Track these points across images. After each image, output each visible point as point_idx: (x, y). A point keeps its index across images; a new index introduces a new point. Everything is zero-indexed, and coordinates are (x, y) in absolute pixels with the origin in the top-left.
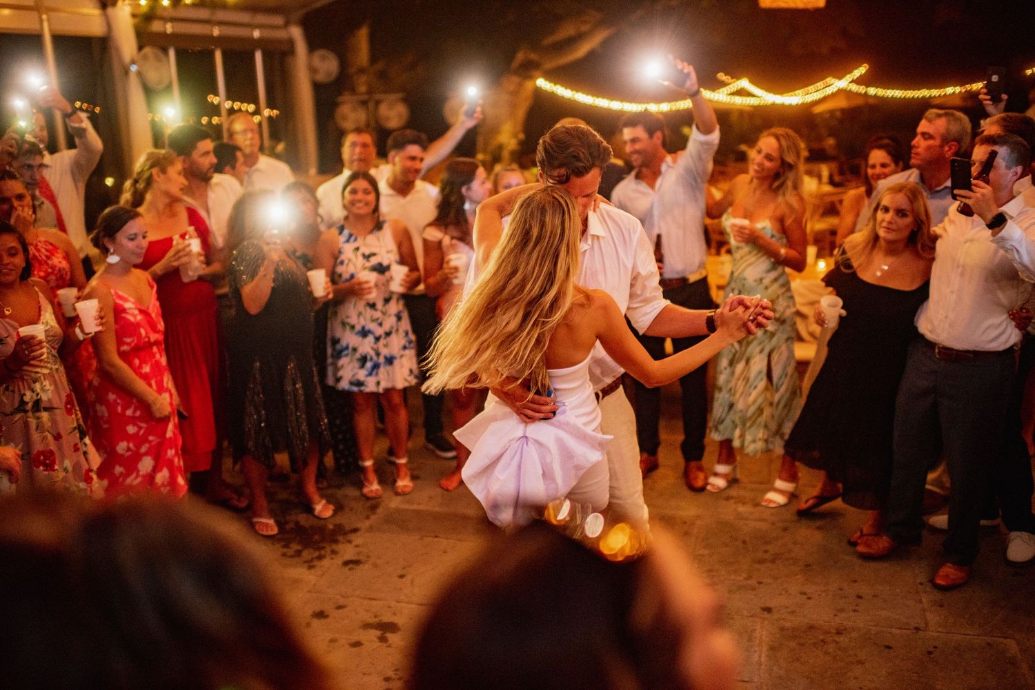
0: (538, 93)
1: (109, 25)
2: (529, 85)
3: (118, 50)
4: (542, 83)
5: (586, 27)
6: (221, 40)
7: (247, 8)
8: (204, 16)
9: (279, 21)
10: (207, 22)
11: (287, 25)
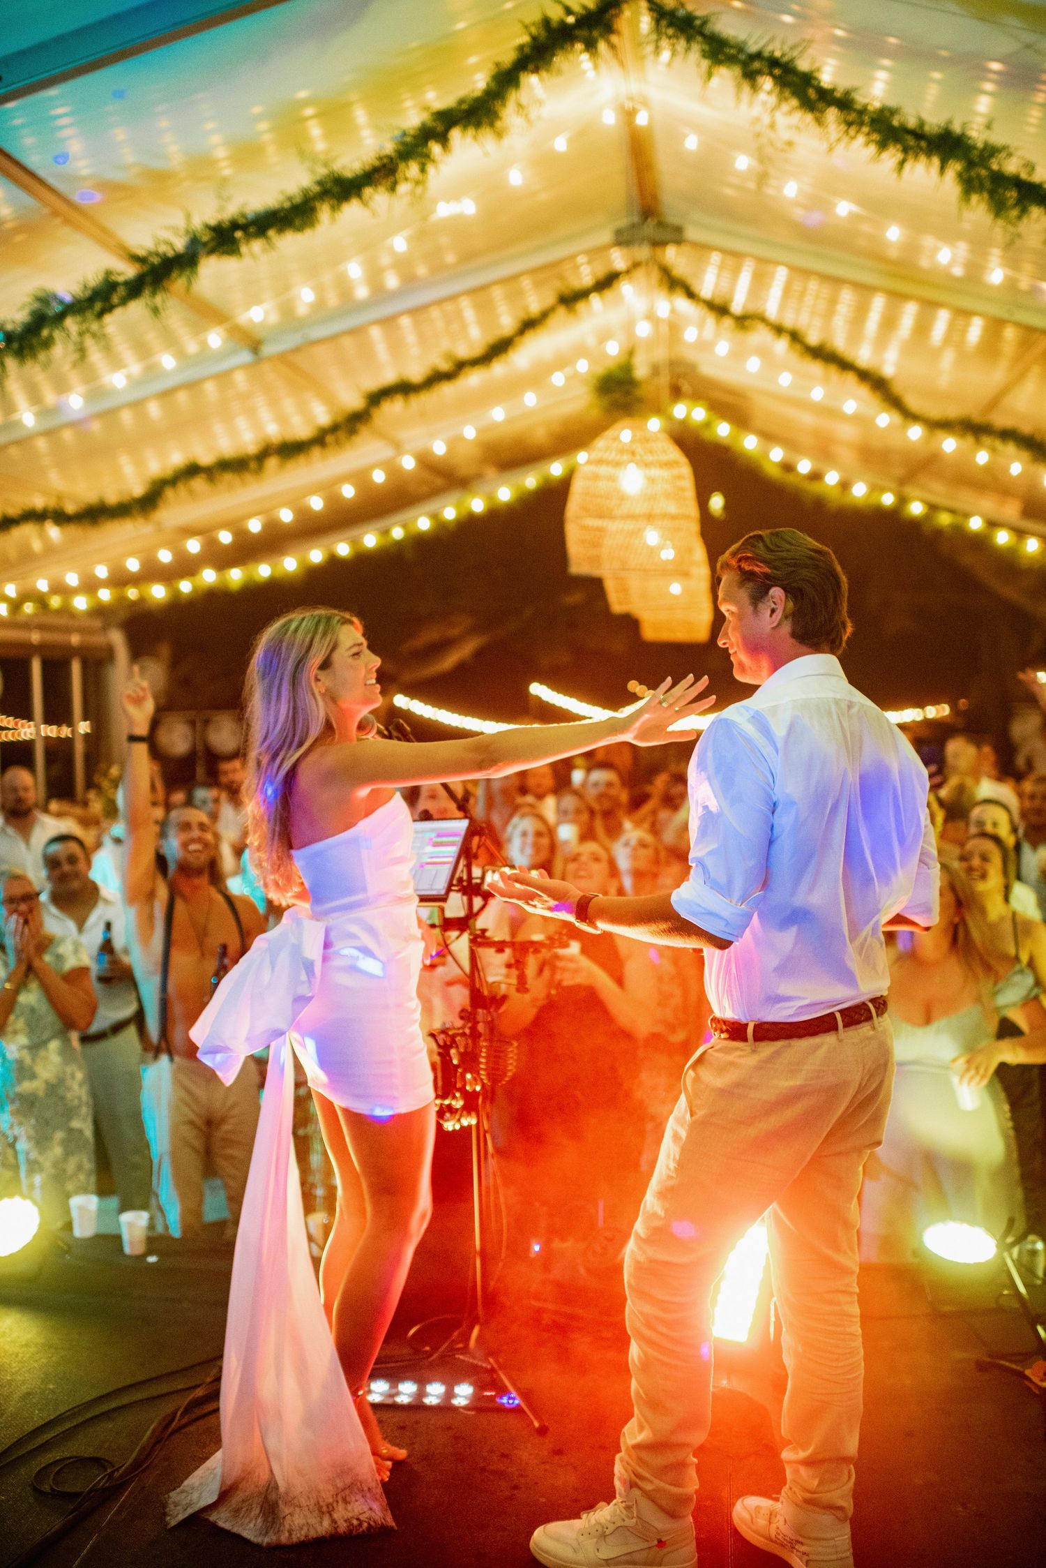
4: (401, 701)
5: (456, 632)
6: (41, 648)
7: (66, 611)
8: (20, 618)
9: (97, 623)
10: (26, 626)
11: (105, 628)
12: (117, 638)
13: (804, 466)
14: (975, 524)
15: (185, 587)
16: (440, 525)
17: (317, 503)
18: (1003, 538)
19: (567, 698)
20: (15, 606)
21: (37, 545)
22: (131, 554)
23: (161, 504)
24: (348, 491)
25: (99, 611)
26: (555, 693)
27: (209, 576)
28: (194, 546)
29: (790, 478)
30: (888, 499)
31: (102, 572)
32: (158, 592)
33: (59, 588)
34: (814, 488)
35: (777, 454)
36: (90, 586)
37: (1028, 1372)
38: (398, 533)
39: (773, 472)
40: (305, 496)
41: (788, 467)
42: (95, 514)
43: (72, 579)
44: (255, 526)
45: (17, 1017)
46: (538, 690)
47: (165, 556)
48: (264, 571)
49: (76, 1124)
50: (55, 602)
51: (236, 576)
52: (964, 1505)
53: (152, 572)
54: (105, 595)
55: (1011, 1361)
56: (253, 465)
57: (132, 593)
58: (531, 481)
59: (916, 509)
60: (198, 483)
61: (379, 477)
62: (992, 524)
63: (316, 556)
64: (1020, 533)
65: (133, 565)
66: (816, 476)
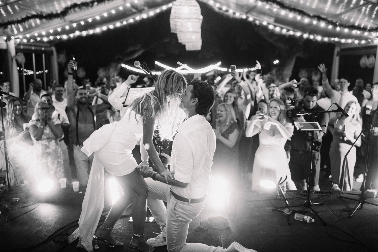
0: (122, 68)
1: (8, 46)
2: (119, 66)
3: (10, 53)
4: (123, 65)
5: (137, 48)
6: (35, 51)
7: (41, 41)
8: (30, 44)
9: (49, 45)
10: (31, 45)
11: (51, 46)
12: (53, 49)
13: (224, 8)
14: (265, 23)
15: (72, 35)
16: (136, 21)
17: (105, 15)
18: (271, 27)
19: (164, 65)
20: (29, 40)
21: (33, 25)
22: (59, 27)
23: (67, 14)
24: (113, 12)
25: (50, 42)
26: (161, 64)
27: (77, 33)
28: (75, 25)
29: (221, 11)
30: (244, 17)
31: (51, 31)
32: (65, 37)
33: (40, 36)
34: (227, 13)
35: (218, 5)
36: (48, 35)
37: (284, 211)
38: (125, 23)
39: (217, 10)
40: (103, 13)
41: (220, 9)
42: (51, 16)
43: (44, 33)
44: (90, 20)
45: (44, 136)
46: (157, 63)
47: (67, 28)
48: (91, 32)
49: (60, 160)
50: (39, 39)
51: (84, 33)
52: (272, 238)
53: (64, 32)
54: (51, 38)
55: (280, 209)
56: (91, 5)
57: (58, 37)
58: (158, 11)
59: (251, 19)
60: (77, 9)
61: (121, 8)
62: (269, 24)
63: (105, 28)
64: (275, 26)
65: (59, 30)
66: (227, 11)
